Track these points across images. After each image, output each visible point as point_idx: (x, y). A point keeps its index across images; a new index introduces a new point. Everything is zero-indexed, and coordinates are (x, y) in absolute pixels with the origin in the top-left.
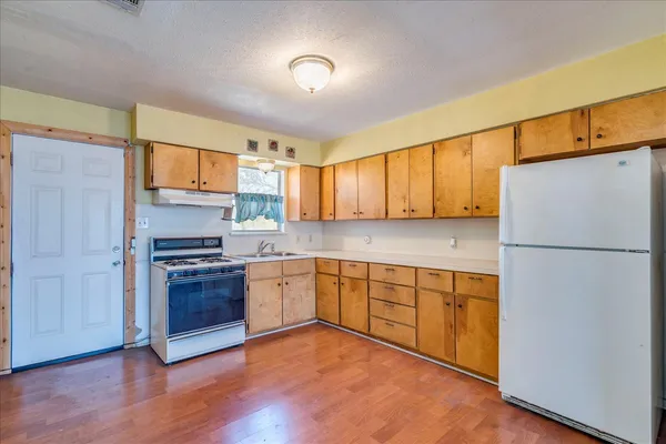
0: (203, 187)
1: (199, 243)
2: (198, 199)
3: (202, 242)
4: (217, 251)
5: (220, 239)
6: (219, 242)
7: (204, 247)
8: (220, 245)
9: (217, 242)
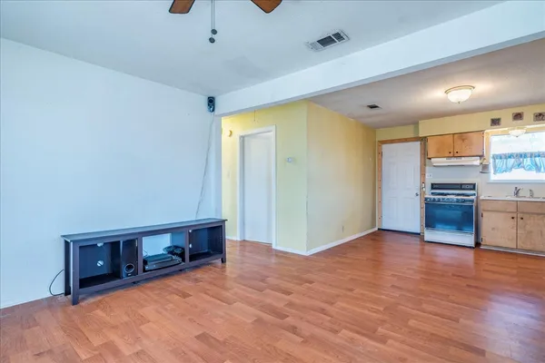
0: (456, 155)
1: (459, 187)
2: (454, 161)
3: (460, 186)
4: (472, 192)
5: (474, 185)
6: (473, 187)
7: (461, 189)
8: (474, 189)
9: (472, 187)
